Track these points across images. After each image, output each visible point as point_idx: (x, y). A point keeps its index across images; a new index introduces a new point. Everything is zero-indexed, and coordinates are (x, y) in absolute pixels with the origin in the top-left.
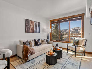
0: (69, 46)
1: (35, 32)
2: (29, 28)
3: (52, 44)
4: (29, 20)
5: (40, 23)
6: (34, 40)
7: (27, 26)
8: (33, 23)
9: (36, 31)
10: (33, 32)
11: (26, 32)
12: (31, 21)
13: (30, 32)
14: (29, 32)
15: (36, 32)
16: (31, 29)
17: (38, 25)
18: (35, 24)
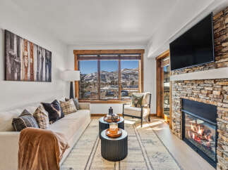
0: (127, 109)
1: (38, 80)
2: (19, 64)
3: (89, 109)
4: (19, 38)
5: (51, 53)
6: (44, 104)
7: (11, 56)
8: (32, 50)
9: (41, 77)
10: (32, 80)
11: (5, 79)
12: (26, 42)
13: (21, 78)
14: (19, 79)
15: (40, 79)
16: (26, 68)
17: (46, 58)
18: (39, 53)
